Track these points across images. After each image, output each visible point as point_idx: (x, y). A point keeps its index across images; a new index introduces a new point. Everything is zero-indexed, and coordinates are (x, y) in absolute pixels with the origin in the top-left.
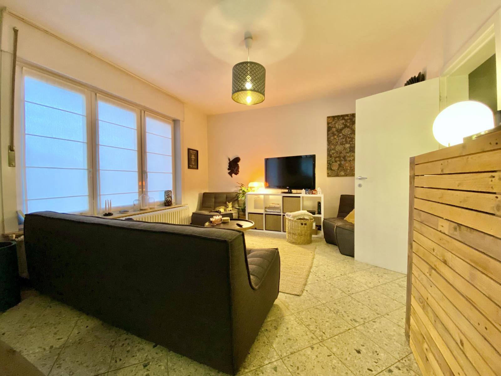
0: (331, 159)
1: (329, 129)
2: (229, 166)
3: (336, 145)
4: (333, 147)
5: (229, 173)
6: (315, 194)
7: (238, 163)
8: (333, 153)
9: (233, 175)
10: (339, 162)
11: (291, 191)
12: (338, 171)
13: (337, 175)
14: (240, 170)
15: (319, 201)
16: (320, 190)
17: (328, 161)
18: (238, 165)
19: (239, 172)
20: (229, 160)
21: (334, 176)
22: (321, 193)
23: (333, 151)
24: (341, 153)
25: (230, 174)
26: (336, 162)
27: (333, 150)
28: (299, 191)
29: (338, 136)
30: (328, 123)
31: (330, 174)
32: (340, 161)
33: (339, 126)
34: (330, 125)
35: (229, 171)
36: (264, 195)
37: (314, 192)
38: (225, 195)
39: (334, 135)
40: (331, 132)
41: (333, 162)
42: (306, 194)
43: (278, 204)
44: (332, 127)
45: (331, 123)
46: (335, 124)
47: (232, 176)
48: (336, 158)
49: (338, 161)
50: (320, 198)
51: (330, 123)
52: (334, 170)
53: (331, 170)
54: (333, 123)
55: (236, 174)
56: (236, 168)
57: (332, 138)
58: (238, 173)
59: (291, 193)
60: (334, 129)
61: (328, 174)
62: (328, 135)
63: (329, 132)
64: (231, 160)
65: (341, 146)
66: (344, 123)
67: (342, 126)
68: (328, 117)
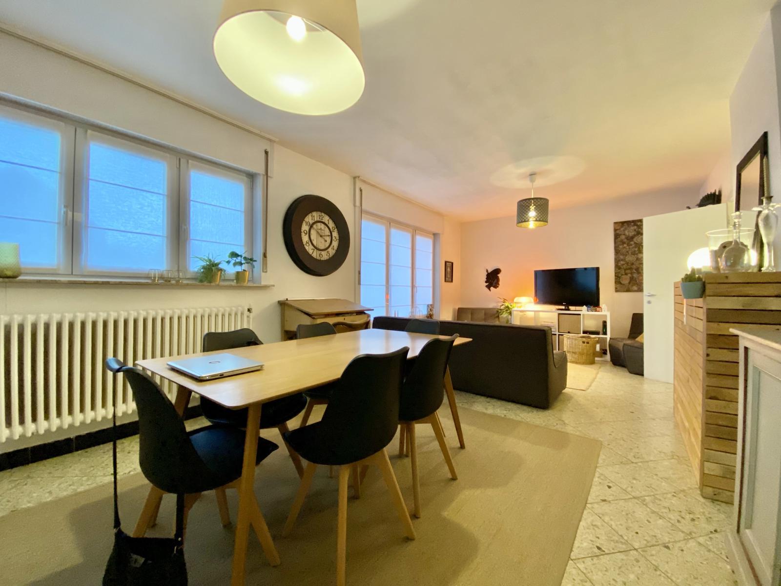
0: (619, 271)
1: (617, 236)
2: (486, 278)
3: (626, 255)
4: (622, 257)
5: (487, 286)
6: (598, 311)
7: (498, 275)
8: (623, 265)
9: (492, 288)
10: (629, 275)
11: (568, 307)
12: (630, 286)
13: (628, 291)
14: (500, 283)
15: (604, 320)
16: (606, 307)
17: (615, 273)
18: (498, 277)
19: (499, 285)
20: (487, 271)
21: (624, 291)
22: (606, 310)
23: (622, 262)
24: (633, 264)
25: (489, 287)
26: (626, 274)
27: (622, 260)
28: (578, 308)
29: (628, 245)
30: (615, 230)
31: (618, 289)
32: (631, 273)
33: (630, 233)
34: (618, 232)
35: (487, 284)
36: (535, 311)
37: (598, 309)
38: (483, 312)
39: (624, 243)
40: (619, 239)
41: (623, 275)
42: (588, 311)
43: (552, 323)
44: (621, 235)
45: (619, 229)
46: (624, 230)
47: (490, 290)
48: (625, 270)
49: (629, 273)
50: (606, 316)
51: (617, 230)
52: (624, 285)
53: (621, 283)
54: (622, 229)
55: (496, 287)
56: (496, 281)
57: (621, 247)
58: (498, 287)
59: (569, 310)
60: (623, 237)
61: (616, 288)
62: (615, 243)
63: (617, 240)
64: (489, 271)
65: (633, 256)
66: (637, 230)
67: (633, 233)
68: (615, 223)
